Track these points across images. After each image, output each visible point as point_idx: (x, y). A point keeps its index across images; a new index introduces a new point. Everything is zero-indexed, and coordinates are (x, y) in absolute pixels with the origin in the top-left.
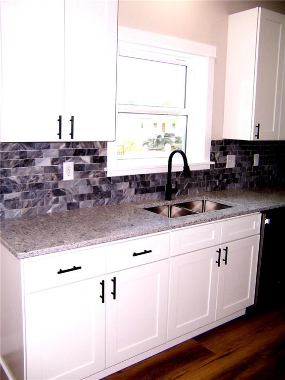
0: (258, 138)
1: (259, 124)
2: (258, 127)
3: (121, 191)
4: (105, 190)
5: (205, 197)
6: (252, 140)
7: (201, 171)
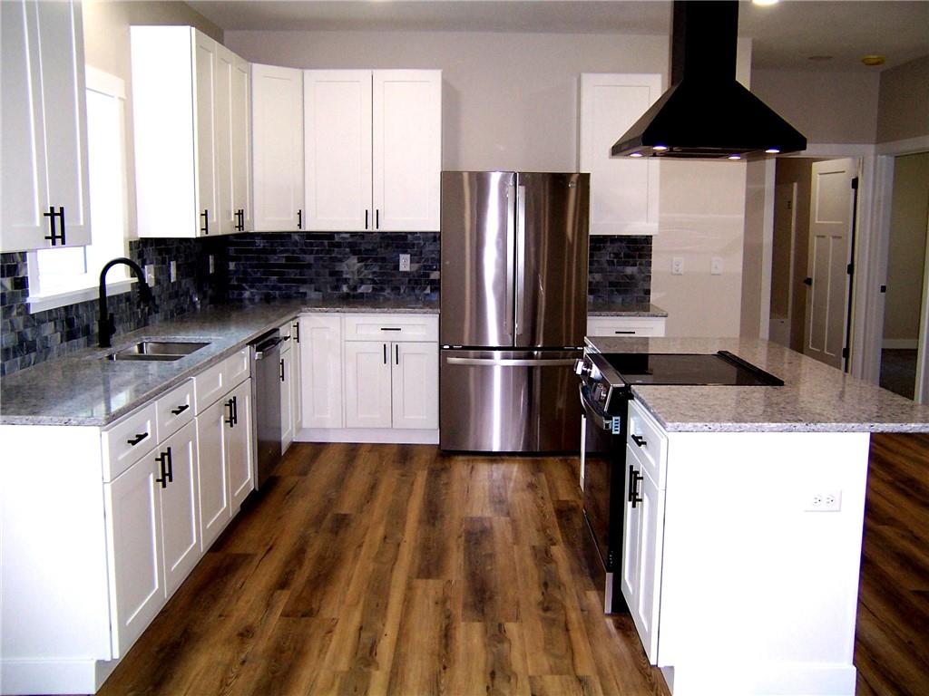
0: (207, 233)
1: (206, 211)
2: (206, 215)
3: (46, 337)
4: (30, 339)
5: (144, 337)
6: (199, 236)
7: (122, 295)
